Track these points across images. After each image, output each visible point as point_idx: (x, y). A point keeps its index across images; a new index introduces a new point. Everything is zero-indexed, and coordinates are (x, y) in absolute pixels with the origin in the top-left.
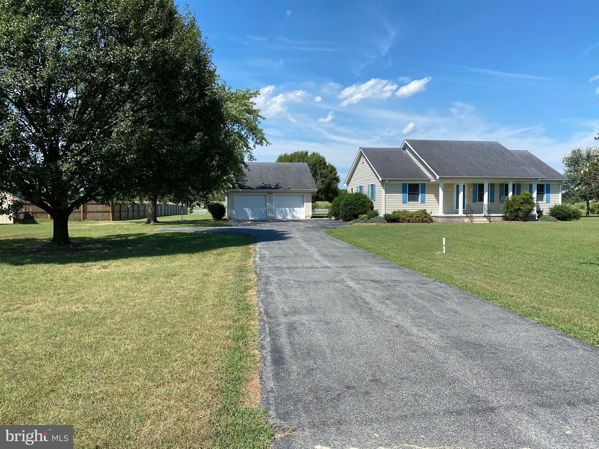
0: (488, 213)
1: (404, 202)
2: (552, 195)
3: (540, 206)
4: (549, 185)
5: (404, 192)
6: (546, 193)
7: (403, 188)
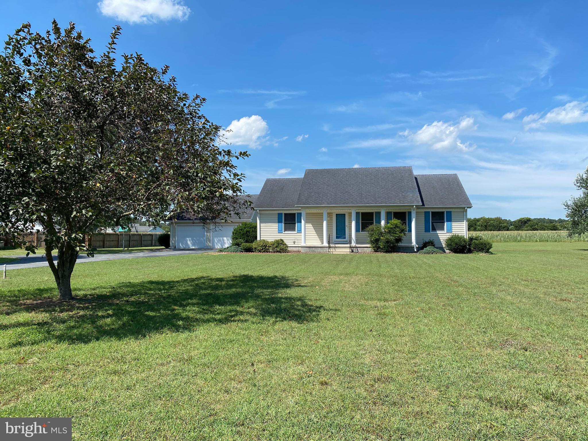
0: (357, 243)
1: (280, 232)
2: (454, 224)
3: (439, 236)
4: (451, 212)
5: (280, 221)
6: (447, 221)
7: (278, 218)
